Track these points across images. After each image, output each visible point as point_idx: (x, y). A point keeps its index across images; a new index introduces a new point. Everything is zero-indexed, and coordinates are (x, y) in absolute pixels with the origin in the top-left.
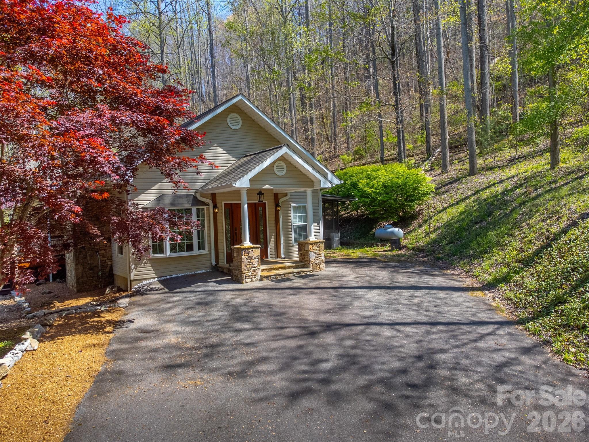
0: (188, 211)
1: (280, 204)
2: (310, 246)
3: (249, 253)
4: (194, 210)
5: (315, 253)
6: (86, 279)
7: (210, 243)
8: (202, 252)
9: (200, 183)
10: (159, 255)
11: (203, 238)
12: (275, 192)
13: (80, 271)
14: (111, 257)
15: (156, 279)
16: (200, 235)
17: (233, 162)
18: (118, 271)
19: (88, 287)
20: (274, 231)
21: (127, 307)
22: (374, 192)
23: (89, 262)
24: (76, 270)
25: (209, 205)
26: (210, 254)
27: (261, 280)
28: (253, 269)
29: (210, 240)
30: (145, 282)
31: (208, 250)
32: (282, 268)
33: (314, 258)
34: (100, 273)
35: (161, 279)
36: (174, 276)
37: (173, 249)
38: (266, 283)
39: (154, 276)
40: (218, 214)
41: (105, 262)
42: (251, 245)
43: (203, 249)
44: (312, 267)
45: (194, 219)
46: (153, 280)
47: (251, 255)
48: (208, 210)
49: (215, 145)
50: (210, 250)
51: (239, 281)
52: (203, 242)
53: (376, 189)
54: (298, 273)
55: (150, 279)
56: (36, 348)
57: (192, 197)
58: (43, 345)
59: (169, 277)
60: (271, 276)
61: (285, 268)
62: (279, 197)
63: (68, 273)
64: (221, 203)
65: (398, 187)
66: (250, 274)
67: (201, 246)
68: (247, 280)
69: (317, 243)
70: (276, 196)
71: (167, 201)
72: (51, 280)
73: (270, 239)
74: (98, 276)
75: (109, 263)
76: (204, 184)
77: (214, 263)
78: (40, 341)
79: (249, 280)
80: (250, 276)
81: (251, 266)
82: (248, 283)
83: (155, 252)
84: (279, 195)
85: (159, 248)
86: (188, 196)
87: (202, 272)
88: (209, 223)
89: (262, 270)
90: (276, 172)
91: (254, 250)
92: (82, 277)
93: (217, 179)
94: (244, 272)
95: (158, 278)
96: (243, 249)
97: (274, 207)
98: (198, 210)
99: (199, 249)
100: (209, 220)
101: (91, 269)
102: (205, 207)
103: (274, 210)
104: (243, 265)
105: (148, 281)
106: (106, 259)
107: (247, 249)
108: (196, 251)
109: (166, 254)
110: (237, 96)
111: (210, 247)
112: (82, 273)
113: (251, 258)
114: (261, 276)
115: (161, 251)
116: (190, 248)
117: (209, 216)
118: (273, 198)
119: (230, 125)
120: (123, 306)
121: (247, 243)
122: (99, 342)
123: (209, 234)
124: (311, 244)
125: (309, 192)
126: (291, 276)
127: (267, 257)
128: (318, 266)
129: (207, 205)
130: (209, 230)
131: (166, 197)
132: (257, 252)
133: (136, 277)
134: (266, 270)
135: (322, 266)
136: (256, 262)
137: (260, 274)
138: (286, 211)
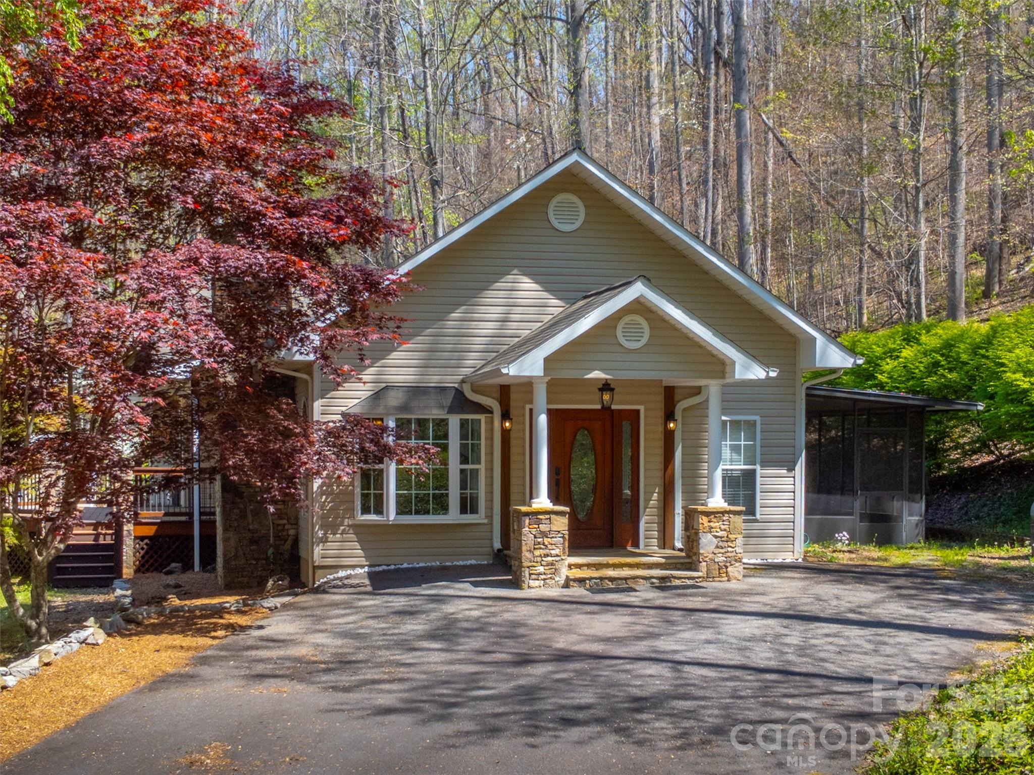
0: (441, 424)
1: (678, 415)
2: (704, 520)
3: (539, 522)
4: (454, 422)
5: (716, 537)
6: (243, 562)
7: (490, 500)
8: (469, 518)
9: (473, 360)
10: (372, 517)
11: (475, 486)
12: (664, 384)
13: (232, 543)
14: (297, 518)
15: (366, 569)
17: (556, 311)
19: (246, 580)
20: (660, 481)
21: (276, 608)
23: (251, 527)
25: (491, 412)
26: (491, 524)
27: (566, 585)
28: (550, 559)
29: (490, 493)
30: (342, 574)
31: (486, 516)
33: (712, 548)
34: (270, 551)
35: (377, 569)
36: (405, 565)
37: (404, 507)
38: (577, 592)
39: (363, 561)
40: (513, 435)
41: (283, 530)
42: (554, 507)
43: (474, 510)
44: (704, 570)
45: (454, 442)
46: (359, 571)
47: (543, 527)
48: (491, 422)
49: (515, 272)
50: (490, 517)
51: (516, 584)
52: (474, 496)
54: (663, 579)
55: (353, 567)
56: (100, 642)
57: (453, 392)
58: (111, 639)
59: (393, 567)
60: (590, 579)
62: (677, 398)
63: (218, 549)
64: (524, 408)
66: (541, 569)
67: (468, 505)
68: (532, 583)
69: (723, 513)
70: (670, 395)
71: (394, 399)
72: (197, 568)
73: (647, 501)
74: (267, 559)
75: (292, 532)
76: (483, 362)
77: (497, 545)
78: (109, 635)
79: (537, 583)
80: (540, 574)
81: (542, 552)
82: (534, 588)
83: (366, 510)
84: (676, 391)
85: (373, 502)
86: (442, 390)
87: (469, 563)
88: (490, 454)
89: (570, 566)
90: (621, 340)
91: (553, 516)
92: (236, 557)
93: (506, 353)
94: (525, 564)
95: (369, 566)
96: (527, 514)
98: (463, 421)
99: (463, 510)
100: (491, 446)
101: (253, 541)
102: (482, 417)
103: (661, 429)
104: (524, 548)
105: (349, 572)
106: (285, 521)
107: (538, 513)
108: (454, 516)
109: (388, 516)
110: (566, 155)
111: (490, 508)
112: (236, 549)
113: (544, 535)
114: (568, 579)
115: (379, 511)
116: (442, 505)
117: (491, 438)
118: (661, 398)
119: (555, 223)
120: (269, 605)
121: (542, 501)
122: (194, 644)
123: (490, 478)
124: (707, 514)
125: (713, 388)
126: (642, 585)
127: (636, 545)
128: (723, 570)
129: (488, 411)
130: (490, 469)
131: (392, 393)
132: (561, 524)
133: (329, 562)
134: (589, 566)
135: (735, 570)
136: (557, 545)
137: (564, 572)
138: (693, 432)
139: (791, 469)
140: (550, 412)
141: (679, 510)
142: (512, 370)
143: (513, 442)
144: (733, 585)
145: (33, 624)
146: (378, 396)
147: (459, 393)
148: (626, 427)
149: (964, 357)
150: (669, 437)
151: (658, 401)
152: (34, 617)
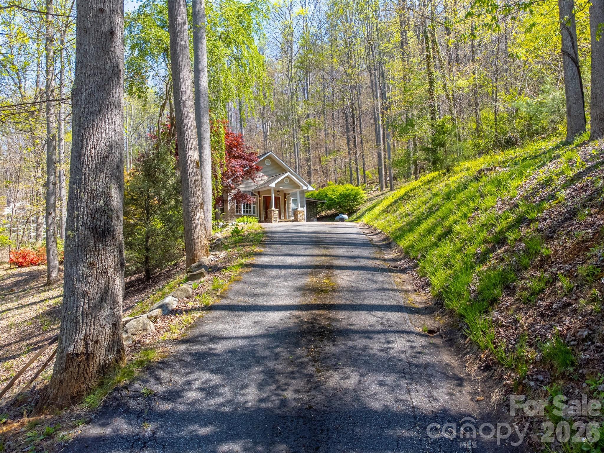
1: (286, 198)
3: (274, 212)
5: (300, 215)
7: (257, 212)
8: (254, 215)
11: (255, 209)
12: (284, 191)
16: (254, 207)
17: (267, 179)
22: (335, 198)
27: (279, 222)
29: (257, 210)
37: (244, 212)
40: (261, 200)
42: (275, 209)
43: (255, 213)
48: (257, 198)
49: (260, 172)
50: (257, 214)
53: (336, 196)
62: (286, 194)
64: (262, 195)
65: (347, 195)
66: (275, 220)
68: (273, 222)
73: (282, 209)
76: (256, 187)
81: (275, 217)
83: (237, 213)
86: (249, 192)
90: (285, 182)
93: (262, 185)
94: (272, 219)
96: (272, 210)
97: (284, 198)
100: (257, 202)
104: (272, 216)
108: (252, 214)
110: (270, 152)
113: (275, 214)
115: (240, 213)
116: (250, 212)
118: (283, 195)
119: (266, 164)
123: (257, 208)
125: (298, 191)
128: (301, 220)
129: (257, 196)
130: (257, 206)
135: (303, 221)
138: (289, 201)
139: (304, 208)
142: (269, 187)
147: (252, 193)
148: (278, 200)
150: (285, 201)
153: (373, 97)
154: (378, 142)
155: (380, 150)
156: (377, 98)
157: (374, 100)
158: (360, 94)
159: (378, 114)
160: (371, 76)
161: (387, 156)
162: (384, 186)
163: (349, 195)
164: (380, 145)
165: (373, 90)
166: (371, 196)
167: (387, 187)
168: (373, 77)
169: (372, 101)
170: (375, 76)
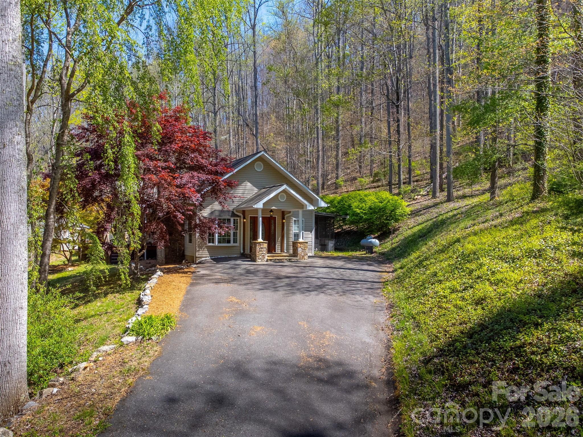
0: (229, 220)
1: (285, 218)
2: (299, 244)
3: (260, 245)
4: (232, 219)
5: (302, 249)
7: (240, 240)
8: (235, 244)
9: (236, 204)
10: (211, 244)
11: (236, 236)
12: (281, 211)
13: (167, 251)
14: (184, 245)
16: (235, 234)
17: (256, 191)
18: (188, 253)
20: (280, 235)
21: (195, 267)
22: (362, 212)
23: (172, 248)
24: (165, 250)
25: (241, 217)
26: (240, 246)
27: (267, 261)
28: (263, 254)
29: (240, 238)
30: (203, 259)
31: (239, 244)
32: (281, 256)
33: (301, 252)
34: (178, 253)
35: (213, 258)
36: (219, 257)
37: (219, 242)
38: (269, 263)
39: (208, 256)
41: (181, 248)
42: (262, 241)
43: (236, 243)
44: (299, 257)
45: (232, 225)
46: (207, 258)
47: (262, 246)
48: (240, 220)
49: (246, 181)
50: (240, 244)
51: (254, 261)
52: (236, 239)
53: (364, 210)
54: (290, 259)
55: (206, 257)
57: (231, 212)
59: (216, 257)
60: (273, 259)
61: (282, 256)
62: (285, 214)
63: (159, 253)
64: (248, 216)
65: (380, 209)
67: (235, 241)
69: (303, 243)
70: (283, 213)
71: (217, 213)
73: (278, 240)
75: (183, 249)
76: (239, 204)
77: (242, 251)
79: (260, 260)
80: (260, 258)
81: (261, 253)
82: (259, 262)
83: (209, 242)
84: (285, 212)
85: (212, 241)
86: (229, 211)
87: (235, 256)
88: (240, 228)
89: (268, 256)
90: (280, 199)
91: (264, 244)
93: (246, 202)
94: (257, 256)
95: (211, 257)
96: (258, 243)
97: (281, 220)
98: (234, 220)
99: (234, 243)
100: (240, 226)
101: (173, 251)
102: (238, 218)
103: (281, 222)
104: (257, 252)
106: (181, 246)
107: (260, 243)
108: (232, 244)
109: (215, 244)
110: (261, 152)
111: (240, 242)
113: (262, 248)
115: (213, 242)
116: (229, 242)
117: (241, 224)
118: (281, 214)
119: (256, 169)
120: (193, 267)
121: (260, 240)
123: (240, 234)
124: (300, 243)
125: (301, 211)
126: (285, 261)
127: (275, 251)
128: (303, 257)
129: (239, 217)
130: (240, 232)
131: (216, 212)
132: (266, 245)
133: (199, 256)
134: (271, 256)
135: (306, 257)
136: (265, 251)
137: (266, 258)
138: (289, 223)
139: (311, 232)
140: (262, 217)
141: (285, 242)
142: (255, 206)
143: (246, 225)
144: (306, 261)
145: (136, 271)
146: (212, 213)
147: (233, 212)
148: (273, 221)
149: (336, 204)
150: (283, 224)
151: (280, 214)
152: (136, 269)
153: (429, 61)
154: (433, 127)
155: (436, 139)
156: (435, 62)
157: (429, 65)
158: (411, 57)
159: (435, 85)
160: (427, 29)
161: (445, 149)
162: (438, 190)
163: (382, 210)
164: (435, 132)
165: (429, 51)
166: (418, 206)
167: (442, 190)
168: (430, 31)
169: (426, 67)
170: (434, 28)
